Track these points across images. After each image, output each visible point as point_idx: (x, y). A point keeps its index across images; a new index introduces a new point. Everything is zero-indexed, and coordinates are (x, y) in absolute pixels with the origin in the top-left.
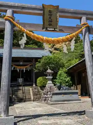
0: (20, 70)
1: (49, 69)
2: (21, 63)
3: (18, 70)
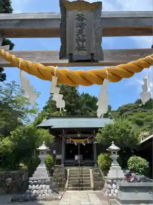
0: (77, 144)
1: (113, 144)
2: (79, 135)
3: (75, 143)
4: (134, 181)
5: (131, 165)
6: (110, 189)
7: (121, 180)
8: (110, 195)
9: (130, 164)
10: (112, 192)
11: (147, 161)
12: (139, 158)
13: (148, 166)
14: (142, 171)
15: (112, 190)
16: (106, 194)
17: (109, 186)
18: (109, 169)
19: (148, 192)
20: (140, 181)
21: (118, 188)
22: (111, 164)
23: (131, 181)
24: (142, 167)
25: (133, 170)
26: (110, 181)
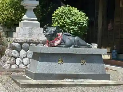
4: (59, 46)
5: (57, 21)
6: (16, 58)
7: (37, 43)
8: (13, 67)
9: (57, 18)
10: (18, 63)
11: (86, 16)
12: (74, 10)
13: (86, 24)
14: (74, 31)
15: (18, 60)
16: (6, 66)
17: (14, 53)
18: (17, 25)
19: (80, 62)
20: (69, 46)
21: (30, 56)
22: (22, 16)
23: (56, 44)
24: (75, 24)
25: (62, 28)
26: (17, 45)
